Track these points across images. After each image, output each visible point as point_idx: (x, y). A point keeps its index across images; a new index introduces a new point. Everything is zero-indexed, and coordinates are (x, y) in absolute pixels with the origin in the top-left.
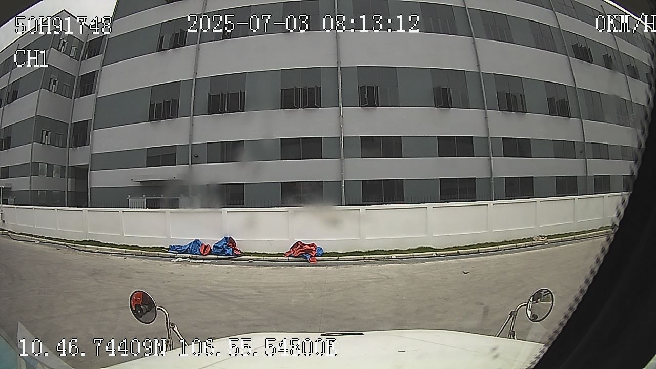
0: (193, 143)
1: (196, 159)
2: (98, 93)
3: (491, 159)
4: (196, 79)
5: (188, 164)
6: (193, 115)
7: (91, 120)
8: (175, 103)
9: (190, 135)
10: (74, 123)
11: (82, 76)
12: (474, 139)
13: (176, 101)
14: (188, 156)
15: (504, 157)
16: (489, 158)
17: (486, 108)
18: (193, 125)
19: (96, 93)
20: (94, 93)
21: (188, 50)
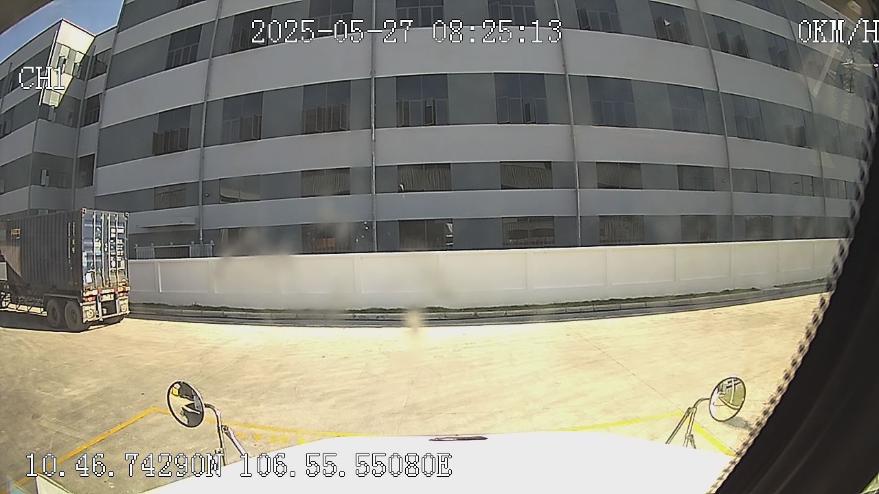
0: (205, 180)
1: (207, 199)
2: (101, 122)
3: (576, 192)
4: (207, 102)
5: (198, 205)
6: (204, 147)
7: (94, 155)
8: (185, 132)
9: (200, 171)
10: (81, 158)
11: (88, 99)
12: (552, 163)
13: (185, 129)
14: (198, 195)
15: (599, 188)
16: (574, 190)
17: (573, 123)
18: (203, 158)
19: (99, 120)
20: (97, 121)
21: (199, 66)
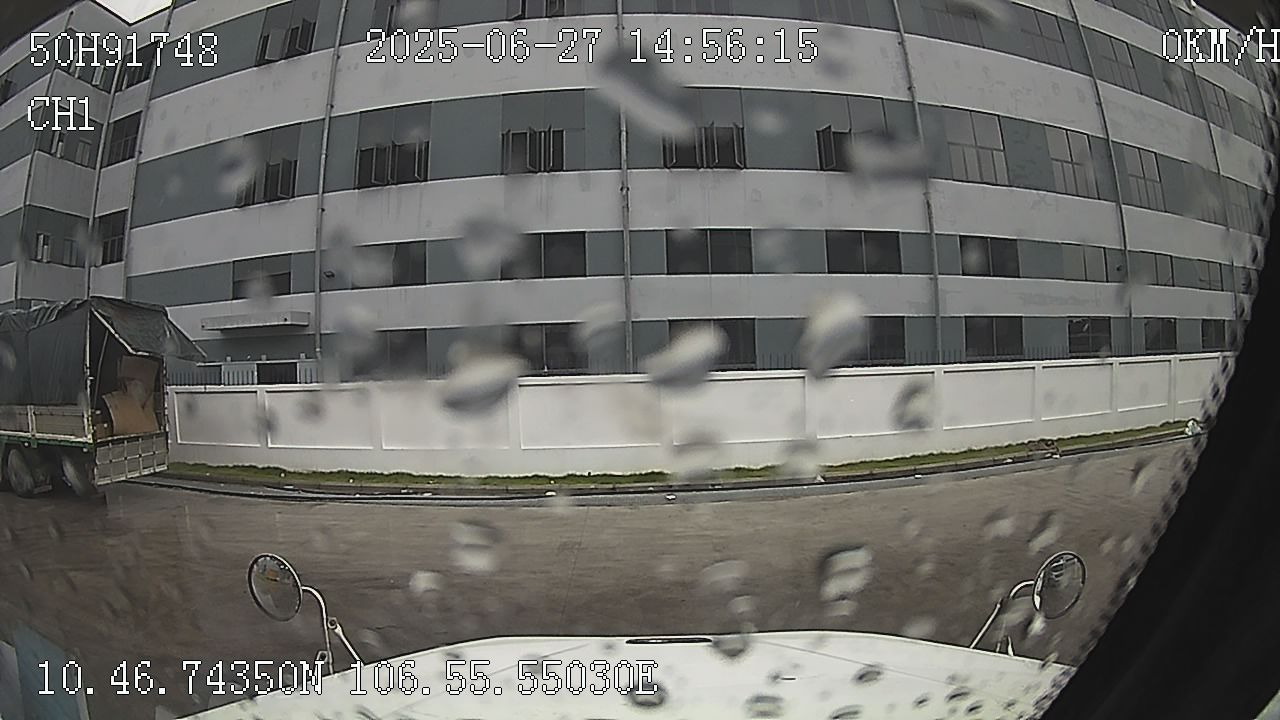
0: (323, 248)
1: (329, 281)
2: (140, 154)
3: (937, 279)
4: (330, 118)
5: (313, 292)
6: (324, 192)
7: (125, 210)
8: (291, 166)
9: (317, 232)
10: (100, 217)
11: (115, 122)
12: (900, 235)
13: (291, 163)
14: (314, 275)
15: (964, 274)
16: (932, 276)
18: (323, 210)
19: (137, 153)
21: (316, 61)
